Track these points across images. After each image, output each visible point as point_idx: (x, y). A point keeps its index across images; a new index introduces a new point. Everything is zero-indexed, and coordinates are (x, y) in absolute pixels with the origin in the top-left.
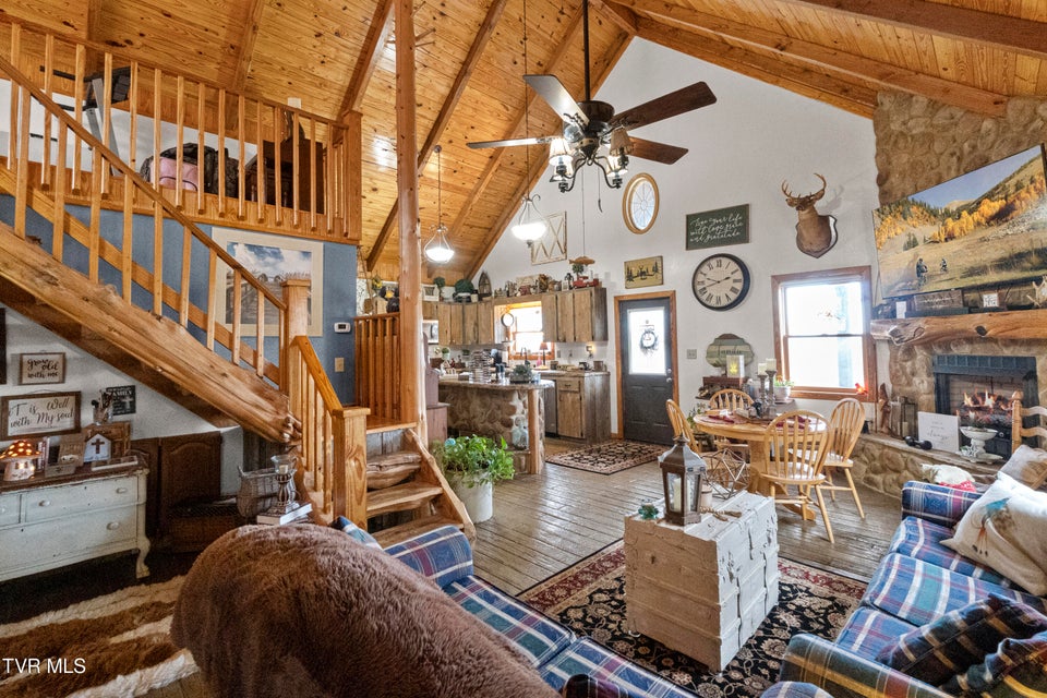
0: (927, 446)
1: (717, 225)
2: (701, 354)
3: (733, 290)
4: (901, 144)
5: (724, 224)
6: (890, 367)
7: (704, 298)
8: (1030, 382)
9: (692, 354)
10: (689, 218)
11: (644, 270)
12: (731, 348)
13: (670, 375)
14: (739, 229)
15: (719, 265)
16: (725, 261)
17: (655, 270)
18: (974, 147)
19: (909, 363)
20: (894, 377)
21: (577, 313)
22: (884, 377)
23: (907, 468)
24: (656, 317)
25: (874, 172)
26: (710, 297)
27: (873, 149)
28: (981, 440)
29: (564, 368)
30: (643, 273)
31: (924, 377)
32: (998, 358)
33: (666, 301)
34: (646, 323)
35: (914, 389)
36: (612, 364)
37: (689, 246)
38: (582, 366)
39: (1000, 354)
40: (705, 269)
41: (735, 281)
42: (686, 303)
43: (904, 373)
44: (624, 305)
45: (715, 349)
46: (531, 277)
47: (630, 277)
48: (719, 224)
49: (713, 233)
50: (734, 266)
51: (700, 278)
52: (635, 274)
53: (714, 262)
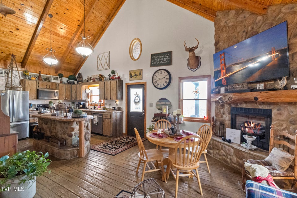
0: (229, 141)
2: (154, 105)
3: (166, 82)
4: (224, 30)
5: (164, 58)
6: (216, 111)
7: (156, 85)
8: (269, 119)
9: (151, 105)
10: (152, 55)
11: (136, 74)
12: (164, 103)
13: (144, 112)
14: (168, 60)
15: (161, 73)
16: (163, 71)
17: (140, 74)
18: (253, 28)
19: (222, 110)
20: (217, 115)
21: (111, 89)
22: (213, 114)
23: (222, 149)
24: (140, 91)
25: (214, 42)
26: (158, 84)
27: (214, 33)
28: (250, 141)
29: (107, 109)
30: (136, 75)
31: (227, 115)
32: (256, 109)
33: (143, 86)
34: (136, 93)
35: (223, 119)
36: (124, 108)
37: (152, 65)
38: (113, 109)
39: (257, 108)
40: (157, 74)
41: (166, 79)
42: (150, 86)
43: (220, 113)
44: (129, 86)
45: (159, 103)
46: (97, 75)
47: (131, 76)
48: (162, 58)
49: (160, 61)
50: (166, 73)
51: (155, 77)
52: (133, 75)
53: (159, 72)
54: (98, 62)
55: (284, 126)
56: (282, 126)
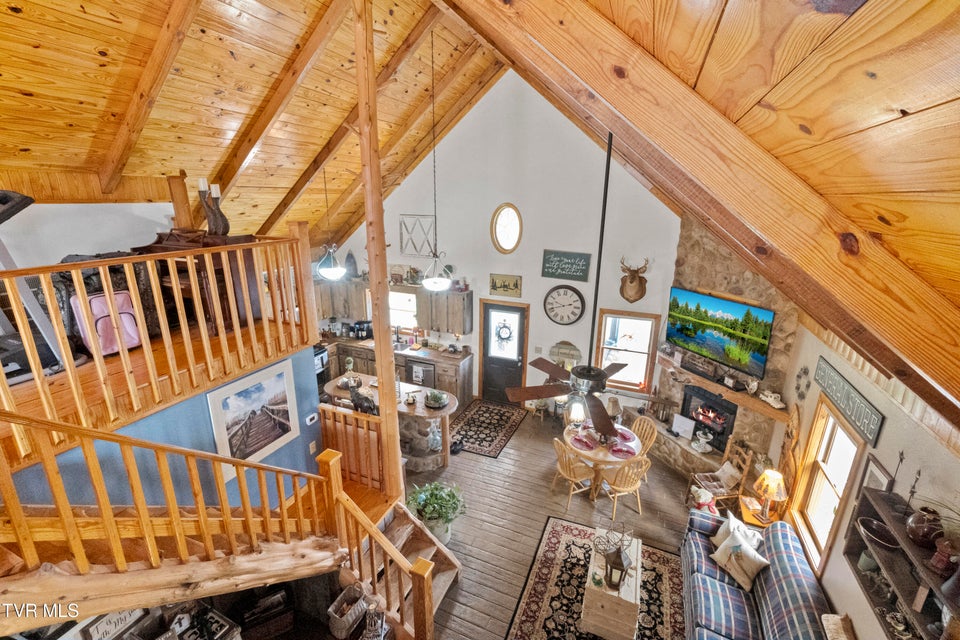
0: (677, 435)
1: (566, 264)
2: (545, 351)
5: (572, 264)
6: (661, 378)
7: (552, 314)
9: (539, 349)
10: (547, 253)
11: (507, 283)
12: (567, 351)
13: (520, 361)
14: (582, 271)
15: (565, 294)
16: (570, 292)
17: (516, 286)
18: (738, 281)
20: (662, 383)
21: (450, 312)
22: (656, 382)
23: (664, 444)
24: (513, 319)
25: (674, 257)
26: (556, 315)
27: (676, 239)
29: (435, 348)
30: (505, 286)
31: (679, 390)
33: (522, 311)
34: (504, 322)
35: (672, 394)
36: (476, 349)
37: (545, 274)
38: (451, 349)
40: (555, 294)
41: (573, 313)
42: (537, 315)
43: (668, 384)
44: (487, 307)
45: (556, 350)
46: (400, 266)
47: (494, 287)
48: (568, 263)
49: (563, 269)
50: (576, 297)
51: (550, 300)
52: (498, 285)
53: (562, 291)
54: (401, 234)
55: (747, 431)
56: (745, 429)
